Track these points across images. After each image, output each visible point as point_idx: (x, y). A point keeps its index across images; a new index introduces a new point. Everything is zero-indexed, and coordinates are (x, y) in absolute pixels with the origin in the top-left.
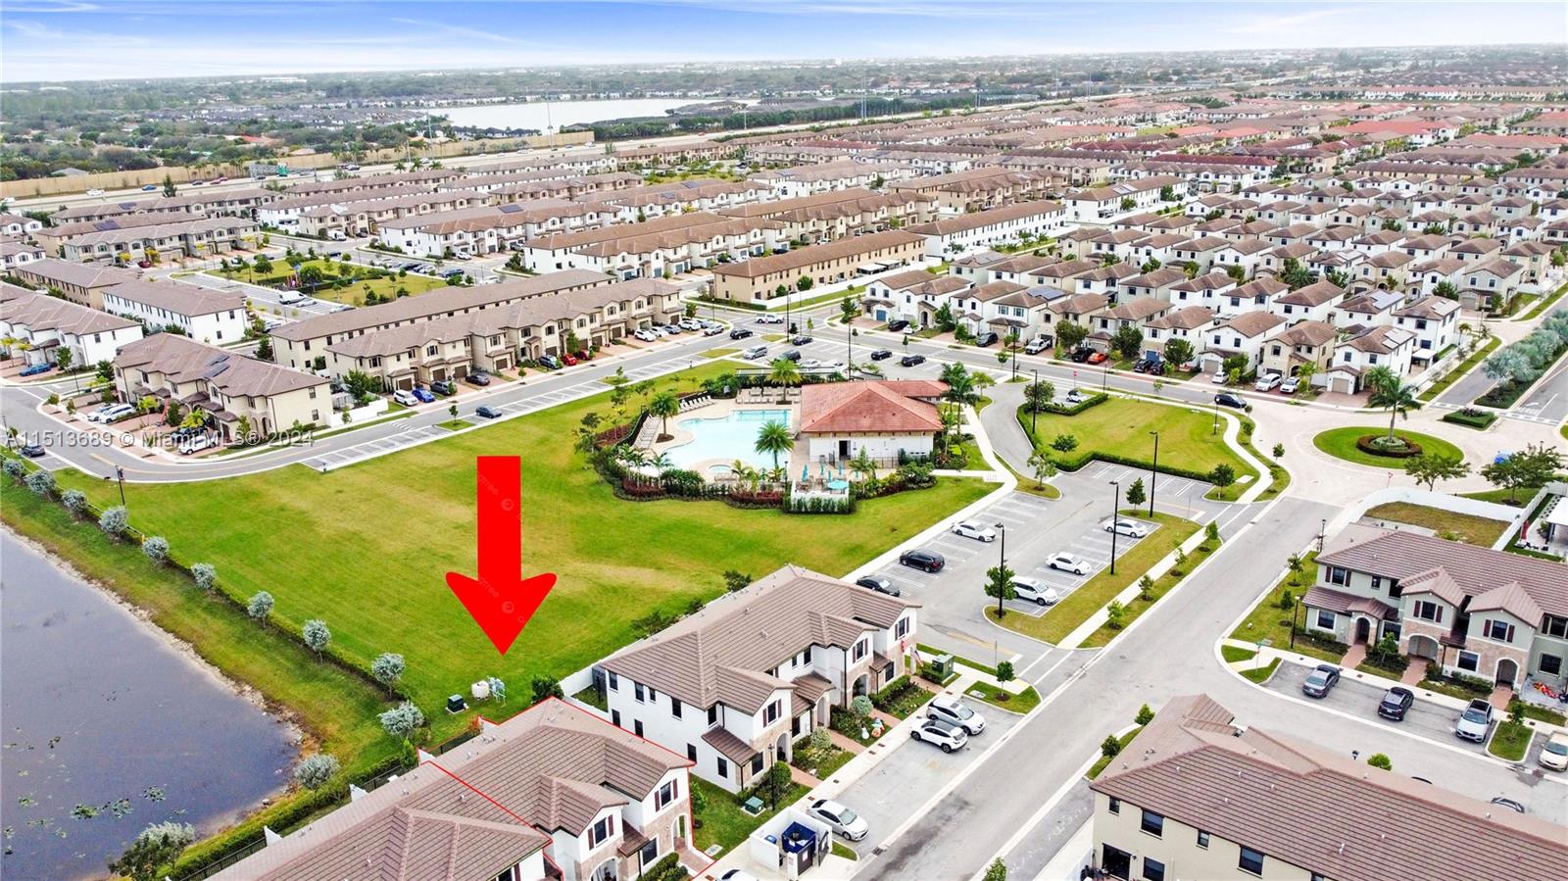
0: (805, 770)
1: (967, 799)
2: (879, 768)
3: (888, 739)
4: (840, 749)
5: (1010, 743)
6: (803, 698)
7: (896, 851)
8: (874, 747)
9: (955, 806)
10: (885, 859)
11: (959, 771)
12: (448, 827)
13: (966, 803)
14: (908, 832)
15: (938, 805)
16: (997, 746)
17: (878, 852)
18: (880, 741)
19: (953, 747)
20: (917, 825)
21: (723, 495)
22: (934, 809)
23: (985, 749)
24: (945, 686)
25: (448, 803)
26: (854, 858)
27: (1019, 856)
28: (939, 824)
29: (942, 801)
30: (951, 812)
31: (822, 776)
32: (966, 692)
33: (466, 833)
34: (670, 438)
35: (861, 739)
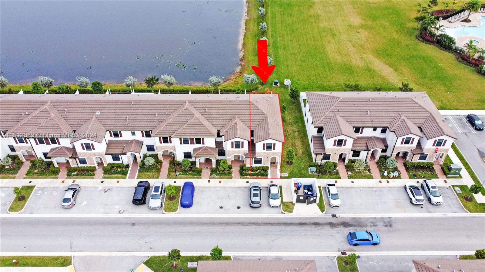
0: (347, 171)
1: (393, 224)
2: (375, 189)
3: (393, 181)
4: (370, 172)
5: (444, 218)
6: (367, 145)
7: (341, 221)
8: (384, 181)
9: (385, 223)
10: (333, 220)
11: (405, 212)
12: (192, 115)
13: (391, 226)
14: (354, 218)
15: (379, 218)
16: (437, 214)
17: (334, 216)
18: (389, 180)
19: (413, 202)
20: (360, 218)
21: (459, 53)
22: (375, 218)
23: (430, 212)
24: (447, 178)
25: (202, 108)
26: (322, 211)
27: (383, 260)
28: (369, 224)
29: (382, 218)
30: (380, 224)
31: (350, 177)
32: (453, 186)
33: (195, 120)
34: (470, 21)
35: (383, 174)
